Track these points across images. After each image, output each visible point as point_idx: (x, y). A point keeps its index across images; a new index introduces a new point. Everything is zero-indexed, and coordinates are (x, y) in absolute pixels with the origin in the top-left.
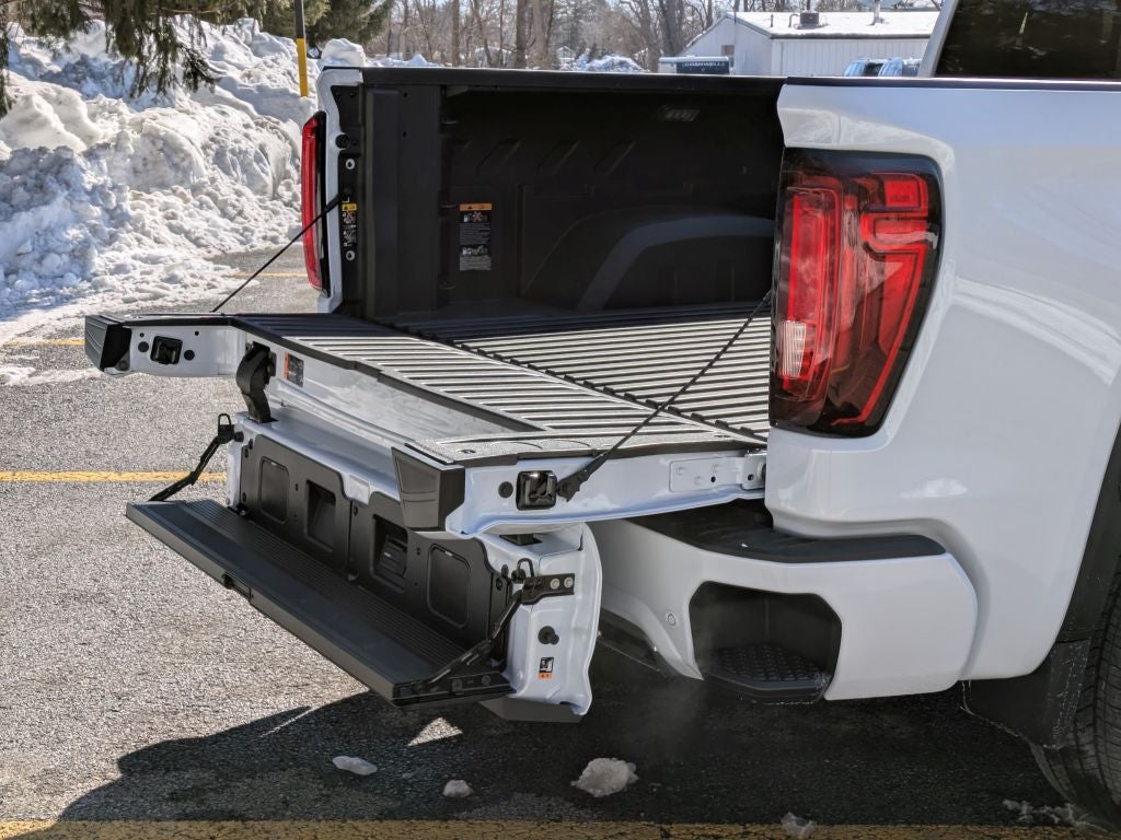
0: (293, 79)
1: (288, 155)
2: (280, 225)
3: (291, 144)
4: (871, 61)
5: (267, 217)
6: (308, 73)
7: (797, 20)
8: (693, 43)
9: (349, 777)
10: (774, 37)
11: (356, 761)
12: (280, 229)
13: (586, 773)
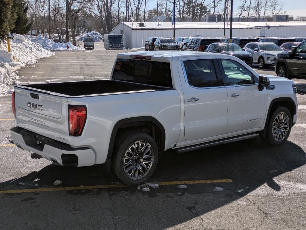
0: (6, 47)
1: (6, 72)
2: (5, 90)
3: (7, 69)
4: (154, 38)
5: (2, 88)
6: (10, 43)
7: (139, 25)
8: (114, 29)
9: (22, 185)
10: (133, 29)
11: (22, 183)
12: (5, 91)
13: (55, 182)
